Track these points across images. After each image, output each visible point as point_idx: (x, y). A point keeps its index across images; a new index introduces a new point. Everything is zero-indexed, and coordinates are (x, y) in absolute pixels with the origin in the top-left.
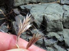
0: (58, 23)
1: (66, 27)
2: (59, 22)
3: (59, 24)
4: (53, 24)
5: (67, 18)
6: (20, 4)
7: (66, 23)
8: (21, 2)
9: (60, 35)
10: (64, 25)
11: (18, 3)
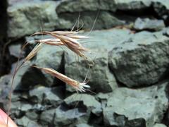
0: (96, 70)
1: (125, 83)
2: (98, 66)
3: (100, 73)
4: (83, 70)
5: (120, 57)
6: (26, 32)
7: (124, 71)
8: (30, 28)
9: (100, 100)
10: (119, 78)
11: (21, 30)
